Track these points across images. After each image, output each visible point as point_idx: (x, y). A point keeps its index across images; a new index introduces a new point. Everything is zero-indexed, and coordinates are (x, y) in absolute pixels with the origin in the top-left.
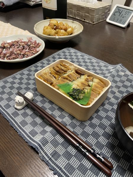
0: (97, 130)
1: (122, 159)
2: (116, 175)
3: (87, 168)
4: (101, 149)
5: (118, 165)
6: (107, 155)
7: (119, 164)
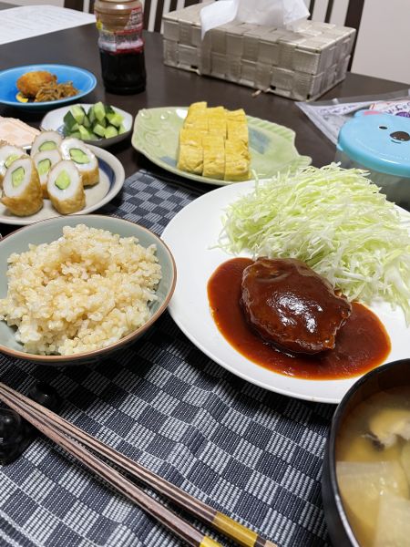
0: (288, 482)
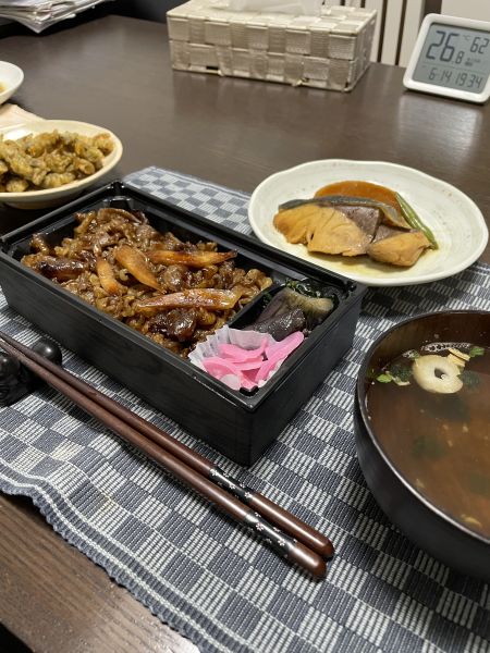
1: (361, 516)
2: (343, 569)
3: (247, 561)
4: (293, 492)
5: (349, 537)
6: (313, 508)
7: (352, 533)
